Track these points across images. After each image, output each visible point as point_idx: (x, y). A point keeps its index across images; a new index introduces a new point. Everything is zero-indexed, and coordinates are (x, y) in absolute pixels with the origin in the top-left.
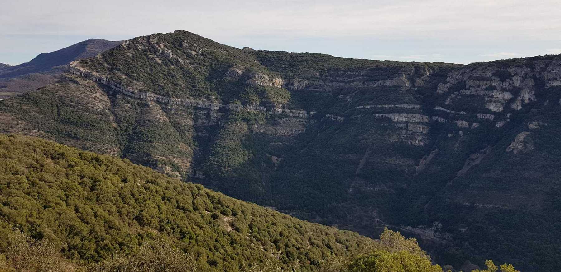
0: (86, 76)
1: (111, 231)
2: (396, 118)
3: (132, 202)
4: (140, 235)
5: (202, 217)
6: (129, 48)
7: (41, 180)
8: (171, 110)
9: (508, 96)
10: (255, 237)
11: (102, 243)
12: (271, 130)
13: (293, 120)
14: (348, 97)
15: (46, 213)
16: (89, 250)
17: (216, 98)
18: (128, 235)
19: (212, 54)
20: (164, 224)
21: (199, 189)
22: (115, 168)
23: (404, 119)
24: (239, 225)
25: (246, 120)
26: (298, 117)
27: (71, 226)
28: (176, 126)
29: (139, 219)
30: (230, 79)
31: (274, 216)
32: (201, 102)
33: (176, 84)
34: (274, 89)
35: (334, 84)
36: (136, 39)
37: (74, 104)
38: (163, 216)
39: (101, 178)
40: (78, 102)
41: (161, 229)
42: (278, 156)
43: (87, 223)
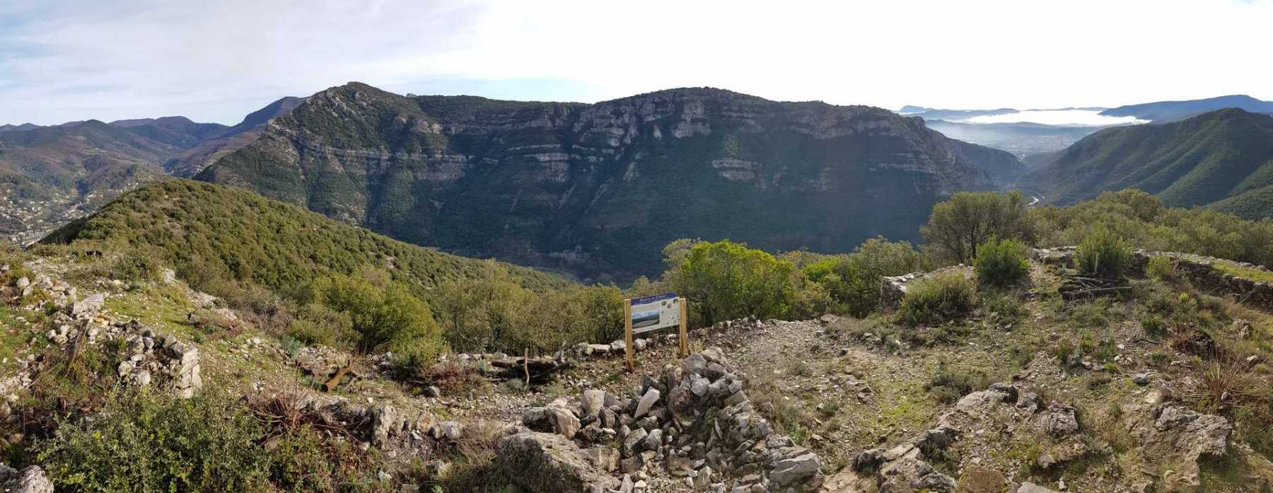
0: (281, 133)
1: (291, 266)
2: (542, 158)
3: (309, 244)
4: (313, 270)
5: (368, 256)
6: (312, 104)
7: (241, 222)
8: (346, 161)
9: (621, 132)
10: (414, 273)
11: (283, 274)
12: (432, 177)
13: (452, 165)
14: (501, 140)
15: (243, 248)
16: (272, 278)
17: (386, 148)
18: (304, 270)
19: (380, 103)
20: (334, 262)
21: (366, 233)
22: (297, 215)
23: (547, 158)
24: (399, 263)
25: (411, 168)
26: (456, 162)
27: (260, 260)
28: (352, 177)
29: (313, 257)
30: (396, 128)
31: (432, 255)
32: (372, 153)
33: (351, 137)
34: (433, 135)
35: (489, 127)
36: (317, 94)
37: (271, 159)
38: (333, 256)
39: (285, 223)
40: (275, 157)
41: (331, 267)
42: (440, 201)
43: (272, 258)
